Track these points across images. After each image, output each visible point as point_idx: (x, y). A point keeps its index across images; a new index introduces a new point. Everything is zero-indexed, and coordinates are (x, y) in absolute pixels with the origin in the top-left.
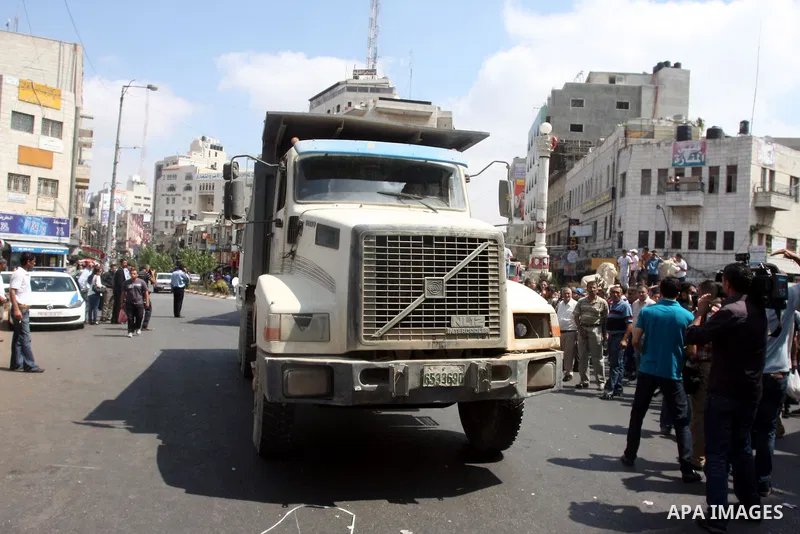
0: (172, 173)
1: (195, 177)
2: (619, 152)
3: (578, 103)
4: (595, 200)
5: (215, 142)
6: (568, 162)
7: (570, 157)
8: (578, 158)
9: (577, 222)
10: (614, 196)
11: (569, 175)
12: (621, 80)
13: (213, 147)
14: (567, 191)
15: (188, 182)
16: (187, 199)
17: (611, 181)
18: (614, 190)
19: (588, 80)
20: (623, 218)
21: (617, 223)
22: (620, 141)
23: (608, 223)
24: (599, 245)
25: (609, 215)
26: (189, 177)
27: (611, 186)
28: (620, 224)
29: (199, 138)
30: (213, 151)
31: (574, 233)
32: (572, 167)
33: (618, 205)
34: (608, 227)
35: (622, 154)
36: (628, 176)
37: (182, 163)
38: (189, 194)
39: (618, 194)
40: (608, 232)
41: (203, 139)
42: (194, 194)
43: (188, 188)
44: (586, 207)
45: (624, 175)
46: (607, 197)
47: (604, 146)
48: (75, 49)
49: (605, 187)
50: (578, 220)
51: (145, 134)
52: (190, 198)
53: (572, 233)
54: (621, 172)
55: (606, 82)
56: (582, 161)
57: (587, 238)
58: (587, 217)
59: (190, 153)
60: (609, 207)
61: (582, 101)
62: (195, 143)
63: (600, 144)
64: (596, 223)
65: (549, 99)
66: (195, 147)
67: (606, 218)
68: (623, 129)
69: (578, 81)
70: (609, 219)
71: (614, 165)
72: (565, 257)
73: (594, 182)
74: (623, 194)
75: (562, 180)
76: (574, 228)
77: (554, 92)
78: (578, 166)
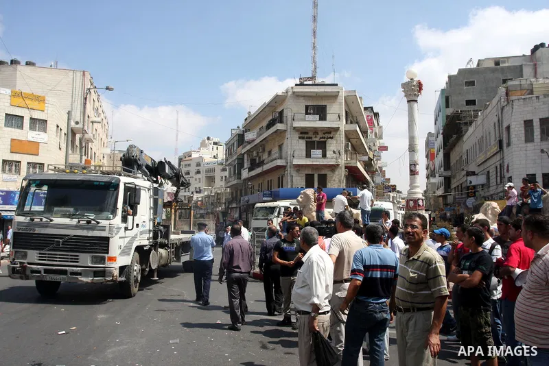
0: (188, 162)
1: (202, 165)
2: (502, 109)
3: (471, 83)
4: (486, 154)
5: (216, 140)
6: (464, 128)
7: (466, 124)
8: (471, 123)
9: (473, 174)
10: (501, 147)
11: (465, 138)
12: (504, 62)
13: (215, 143)
14: (464, 150)
15: (198, 168)
16: (198, 180)
17: (498, 135)
18: (500, 142)
19: (478, 65)
20: (510, 165)
21: (505, 170)
22: (503, 100)
23: (499, 170)
24: (492, 190)
25: (498, 163)
26: (198, 165)
27: (498, 139)
28: (508, 171)
29: (206, 138)
30: (215, 147)
31: (471, 182)
32: (467, 130)
33: (505, 155)
34: (499, 174)
35: (505, 110)
36: (512, 127)
37: (194, 155)
38: (199, 176)
39: (505, 145)
40: (499, 178)
41: (208, 138)
42: (202, 176)
43: (198, 172)
44: (480, 160)
45: (508, 128)
46: (495, 149)
47: (490, 108)
48: (84, 74)
49: (493, 142)
50: (474, 172)
51: (177, 140)
52: (199, 179)
53: (469, 182)
54: (505, 125)
55: (492, 65)
56: (474, 124)
57: (483, 185)
58: (482, 168)
59: (200, 149)
60: (498, 157)
61: (474, 82)
62: (204, 141)
63: (486, 107)
64: (488, 172)
65: (447, 83)
66: (203, 144)
67: (496, 167)
68: (504, 90)
69: (469, 67)
70: (499, 167)
71: (500, 122)
72: (465, 203)
73: (484, 138)
74: (509, 144)
75: (460, 142)
76: (470, 178)
77: (450, 77)
78: (471, 130)
